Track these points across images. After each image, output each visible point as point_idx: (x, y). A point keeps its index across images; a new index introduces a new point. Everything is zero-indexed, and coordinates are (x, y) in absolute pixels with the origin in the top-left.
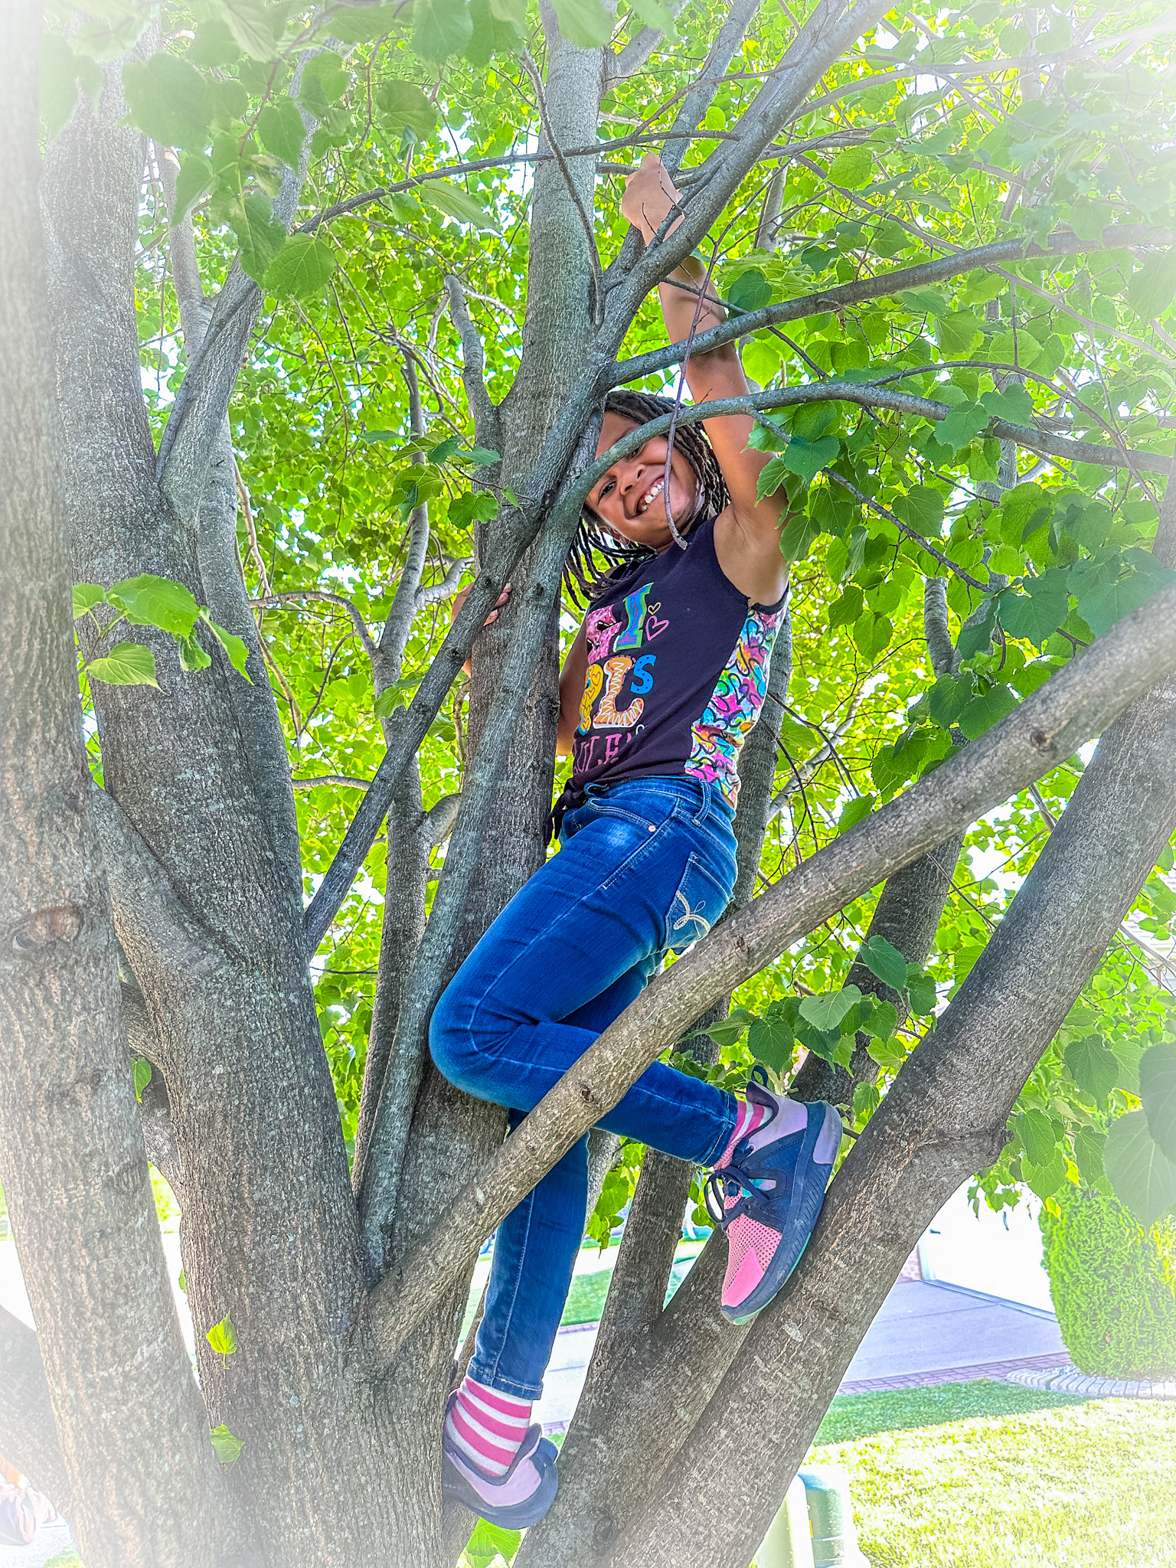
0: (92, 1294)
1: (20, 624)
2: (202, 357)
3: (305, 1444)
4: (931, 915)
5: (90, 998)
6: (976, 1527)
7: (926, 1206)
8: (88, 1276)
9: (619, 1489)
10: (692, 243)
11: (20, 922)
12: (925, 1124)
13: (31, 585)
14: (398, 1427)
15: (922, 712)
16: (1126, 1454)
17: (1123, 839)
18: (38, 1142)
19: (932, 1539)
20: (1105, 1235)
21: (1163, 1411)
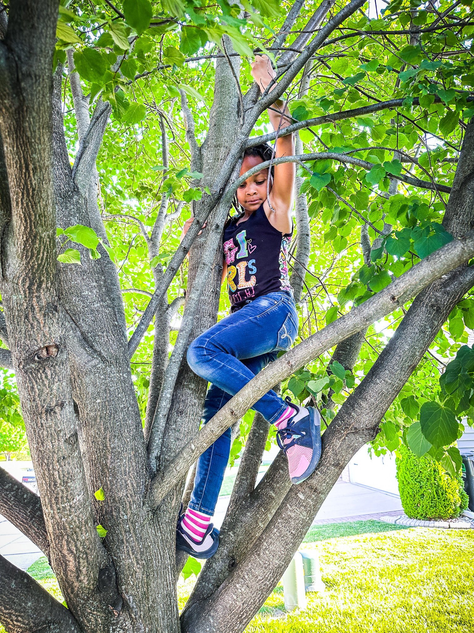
0: (60, 478)
1: (40, 247)
2: (90, 131)
3: (129, 531)
4: (356, 349)
5: (61, 377)
6: (366, 573)
7: (349, 453)
8: (59, 472)
9: (238, 550)
10: (279, 95)
11: (38, 350)
12: (350, 425)
13: (45, 233)
14: (161, 527)
15: (356, 277)
16: (423, 547)
17: (425, 327)
18: (42, 426)
19: (349, 577)
20: (420, 467)
21: (438, 532)
